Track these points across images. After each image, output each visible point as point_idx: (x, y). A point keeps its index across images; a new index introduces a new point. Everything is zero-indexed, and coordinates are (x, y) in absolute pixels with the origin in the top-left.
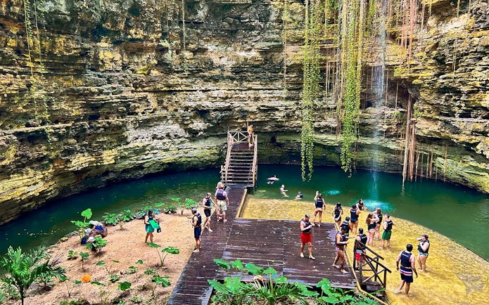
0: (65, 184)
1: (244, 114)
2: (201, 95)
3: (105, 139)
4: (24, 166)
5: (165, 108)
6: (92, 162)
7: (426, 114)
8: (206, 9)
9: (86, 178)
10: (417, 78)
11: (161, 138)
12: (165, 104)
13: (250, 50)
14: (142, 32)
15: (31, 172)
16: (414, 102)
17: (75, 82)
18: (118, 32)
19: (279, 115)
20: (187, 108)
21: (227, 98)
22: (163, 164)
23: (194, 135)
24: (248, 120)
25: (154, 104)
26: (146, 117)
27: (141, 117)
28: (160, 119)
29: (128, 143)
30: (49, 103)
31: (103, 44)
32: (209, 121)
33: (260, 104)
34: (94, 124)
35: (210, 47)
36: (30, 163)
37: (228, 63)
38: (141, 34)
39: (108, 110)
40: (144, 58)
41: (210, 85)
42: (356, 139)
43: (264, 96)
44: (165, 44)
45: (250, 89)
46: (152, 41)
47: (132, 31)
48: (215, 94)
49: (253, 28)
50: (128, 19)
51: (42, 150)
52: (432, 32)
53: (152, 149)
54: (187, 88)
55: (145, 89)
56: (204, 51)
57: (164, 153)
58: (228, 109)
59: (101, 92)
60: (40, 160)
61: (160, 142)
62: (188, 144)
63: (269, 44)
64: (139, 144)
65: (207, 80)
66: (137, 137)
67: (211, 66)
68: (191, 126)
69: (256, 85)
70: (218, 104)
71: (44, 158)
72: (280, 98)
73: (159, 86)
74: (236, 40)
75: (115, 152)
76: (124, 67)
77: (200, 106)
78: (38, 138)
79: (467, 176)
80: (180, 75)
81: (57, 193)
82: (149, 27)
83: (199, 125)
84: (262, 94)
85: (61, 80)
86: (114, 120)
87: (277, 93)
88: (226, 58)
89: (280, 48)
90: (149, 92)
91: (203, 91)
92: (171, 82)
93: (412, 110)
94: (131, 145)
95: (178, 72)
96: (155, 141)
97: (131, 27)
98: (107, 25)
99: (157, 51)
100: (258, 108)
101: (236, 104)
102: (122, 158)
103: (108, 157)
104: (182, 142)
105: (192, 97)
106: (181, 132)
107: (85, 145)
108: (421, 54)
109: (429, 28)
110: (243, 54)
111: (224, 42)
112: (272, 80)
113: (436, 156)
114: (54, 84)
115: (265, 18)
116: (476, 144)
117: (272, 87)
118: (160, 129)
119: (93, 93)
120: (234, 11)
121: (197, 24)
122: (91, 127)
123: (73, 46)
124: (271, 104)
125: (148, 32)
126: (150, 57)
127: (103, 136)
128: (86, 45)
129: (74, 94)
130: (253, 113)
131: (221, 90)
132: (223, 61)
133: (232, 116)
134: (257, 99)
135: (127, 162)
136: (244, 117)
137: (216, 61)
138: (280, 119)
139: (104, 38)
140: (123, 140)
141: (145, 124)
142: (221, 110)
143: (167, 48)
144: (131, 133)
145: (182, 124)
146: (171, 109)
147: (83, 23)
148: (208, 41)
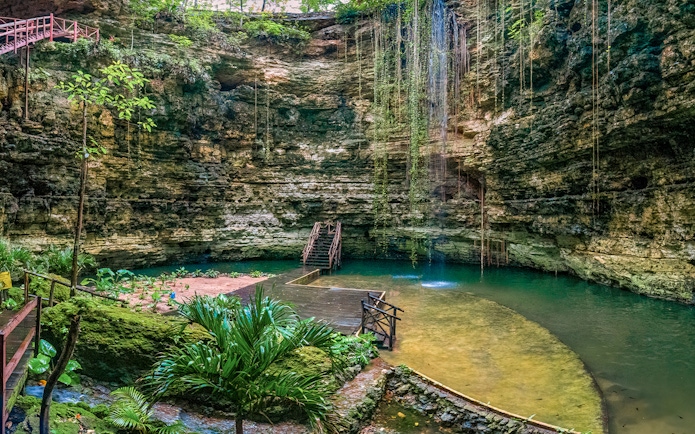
0: (171, 252)
1: (334, 205)
2: (292, 186)
3: (203, 218)
4: (136, 228)
5: (261, 199)
6: (192, 238)
7: (494, 200)
8: (298, 114)
9: (191, 252)
10: (480, 166)
11: (257, 226)
12: (261, 195)
13: (338, 147)
14: (237, 132)
15: (142, 234)
16: (485, 191)
17: (177, 168)
18: (215, 132)
19: (367, 208)
20: (280, 199)
21: (316, 190)
22: (259, 250)
23: (287, 225)
24: (338, 212)
25: (249, 194)
26: (241, 205)
27: (237, 204)
28: (255, 207)
29: (226, 226)
30: (155, 182)
31: (203, 141)
32: (301, 212)
33: (348, 196)
34: (193, 204)
35: (302, 146)
36: (140, 227)
37: (317, 159)
38: (237, 134)
39: (205, 194)
40: (241, 154)
41: (300, 178)
42: (441, 231)
43: (352, 188)
44: (260, 142)
45: (338, 182)
46: (248, 140)
47: (229, 132)
48: (305, 186)
49: (339, 129)
50: (224, 123)
51: (149, 218)
52: (489, 124)
53: (249, 234)
54: (281, 181)
55: (242, 180)
56: (296, 148)
57: (260, 240)
58: (319, 201)
59: (197, 178)
60: (148, 226)
61: (256, 229)
62: (282, 234)
63: (355, 141)
64: (236, 228)
65: (297, 173)
66: (234, 223)
67: (302, 161)
68: (284, 216)
69: (343, 178)
70: (308, 195)
71: (152, 224)
72: (368, 191)
73: (254, 178)
74: (325, 140)
75: (212, 231)
76: (223, 161)
77: (292, 197)
78: (146, 209)
79: (533, 257)
80: (273, 168)
81: (165, 259)
82: (244, 128)
83: (291, 215)
84: (350, 187)
85: (165, 166)
86: (210, 202)
87: (365, 186)
88: (316, 155)
89: (365, 145)
90: (246, 183)
91: (295, 183)
92: (265, 174)
93: (485, 199)
94: (229, 229)
95: (271, 166)
96: (251, 228)
97: (228, 129)
98: (206, 127)
99: (254, 149)
100: (347, 200)
101: (326, 196)
102: (221, 239)
103: (207, 235)
104: (276, 231)
105: (285, 189)
106: (275, 221)
107: (187, 222)
108: (482, 143)
109: (486, 122)
110: (331, 151)
111: (315, 142)
112: (359, 174)
113: (508, 243)
114: (159, 168)
115: (350, 119)
116: (531, 223)
117: (359, 180)
118: (256, 217)
119: (191, 178)
120: (322, 115)
121: (290, 127)
122: (191, 207)
123: (171, 138)
124: (360, 196)
125: (244, 133)
126: (246, 154)
127: (202, 214)
128: (183, 139)
129: (175, 177)
130: (342, 205)
131: (311, 182)
132: (315, 158)
133: (321, 207)
134: (345, 191)
135: (226, 244)
136: (334, 209)
137: (307, 157)
138: (369, 212)
139: (204, 137)
140: (220, 223)
141: (241, 211)
142: (311, 201)
143: (261, 146)
144: (229, 217)
145: (276, 214)
146: (266, 199)
147: (180, 122)
148: (299, 140)
